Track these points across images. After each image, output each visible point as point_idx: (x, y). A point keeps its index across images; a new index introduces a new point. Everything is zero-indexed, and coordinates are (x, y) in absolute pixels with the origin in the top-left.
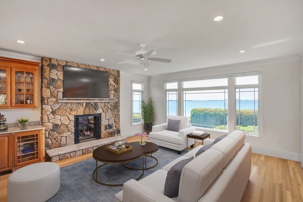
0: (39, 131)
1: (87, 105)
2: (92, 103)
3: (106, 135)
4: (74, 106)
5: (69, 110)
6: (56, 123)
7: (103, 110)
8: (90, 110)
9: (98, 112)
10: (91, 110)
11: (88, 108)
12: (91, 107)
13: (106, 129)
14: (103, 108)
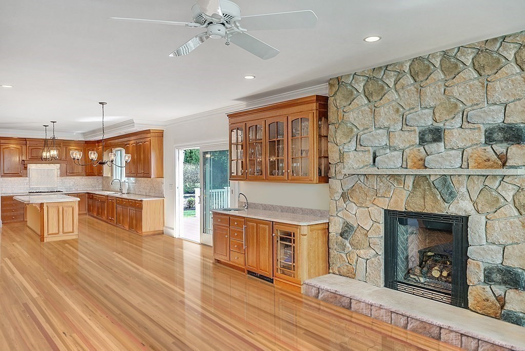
0: (297, 227)
1: (417, 183)
2: (432, 179)
3: (489, 304)
4: (381, 184)
5: (371, 193)
6: (348, 220)
7: (475, 203)
8: (426, 200)
9: (453, 209)
10: (428, 198)
11: (419, 193)
12: (431, 189)
13: (488, 279)
14: (474, 198)
